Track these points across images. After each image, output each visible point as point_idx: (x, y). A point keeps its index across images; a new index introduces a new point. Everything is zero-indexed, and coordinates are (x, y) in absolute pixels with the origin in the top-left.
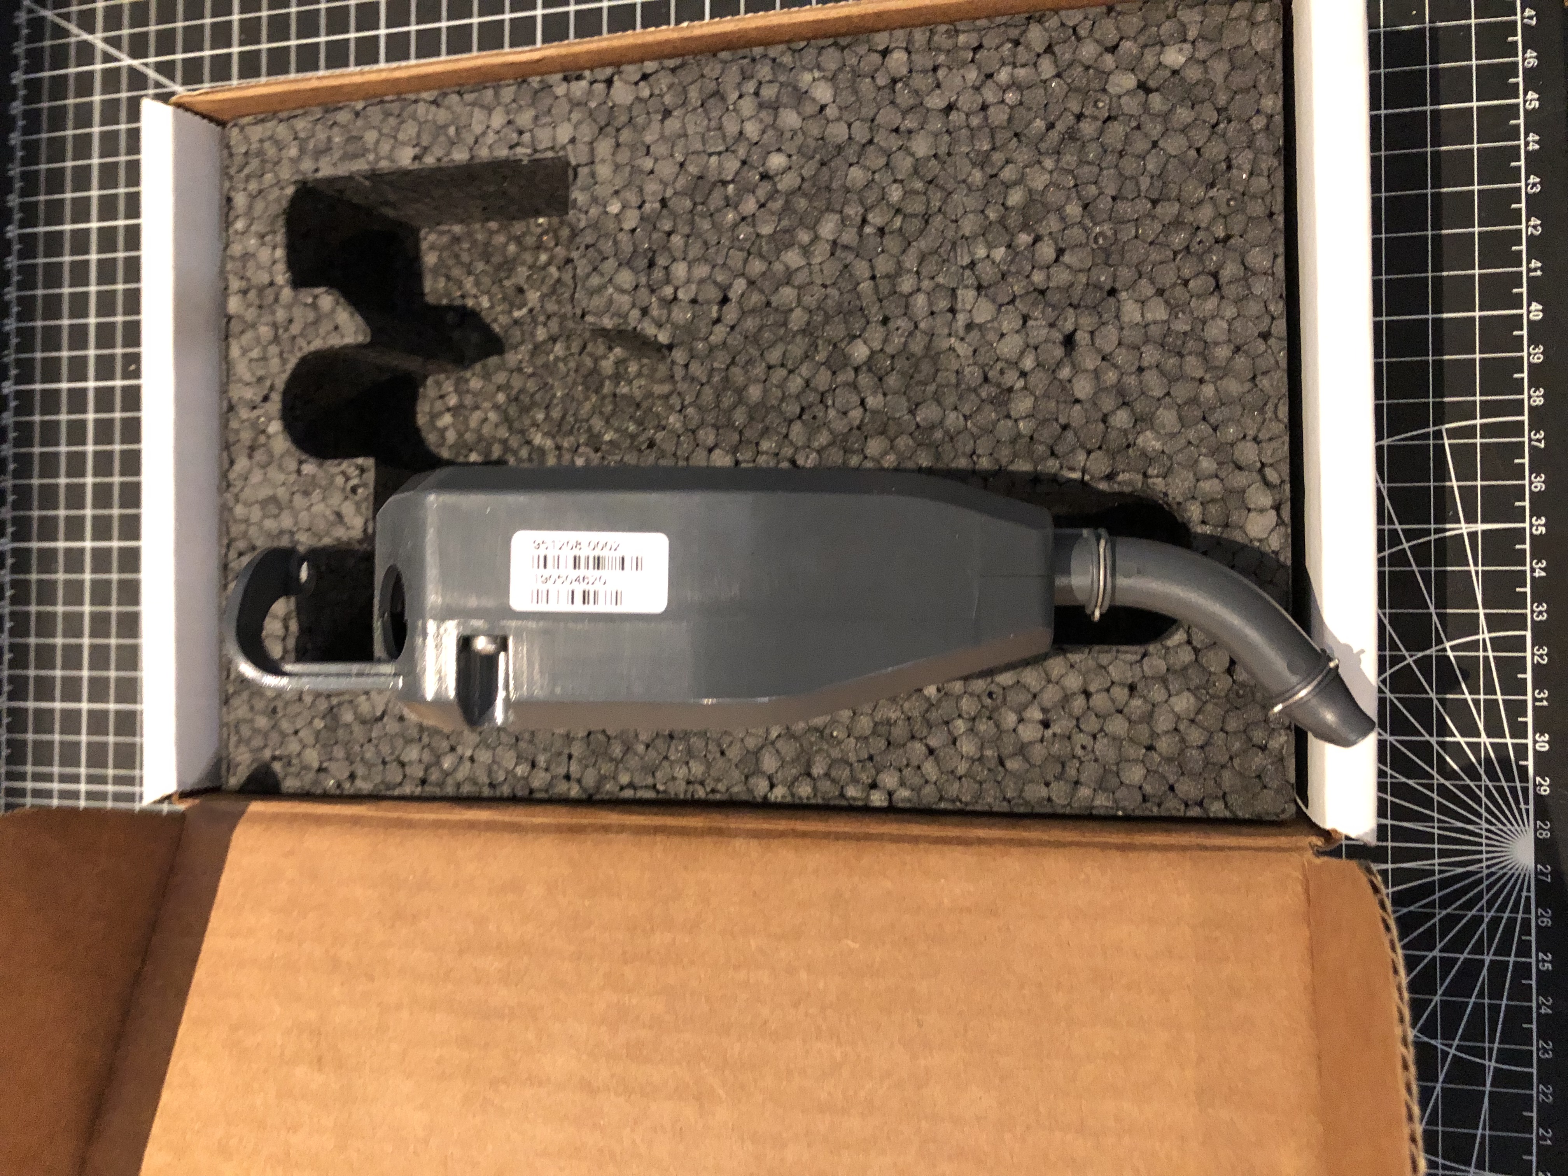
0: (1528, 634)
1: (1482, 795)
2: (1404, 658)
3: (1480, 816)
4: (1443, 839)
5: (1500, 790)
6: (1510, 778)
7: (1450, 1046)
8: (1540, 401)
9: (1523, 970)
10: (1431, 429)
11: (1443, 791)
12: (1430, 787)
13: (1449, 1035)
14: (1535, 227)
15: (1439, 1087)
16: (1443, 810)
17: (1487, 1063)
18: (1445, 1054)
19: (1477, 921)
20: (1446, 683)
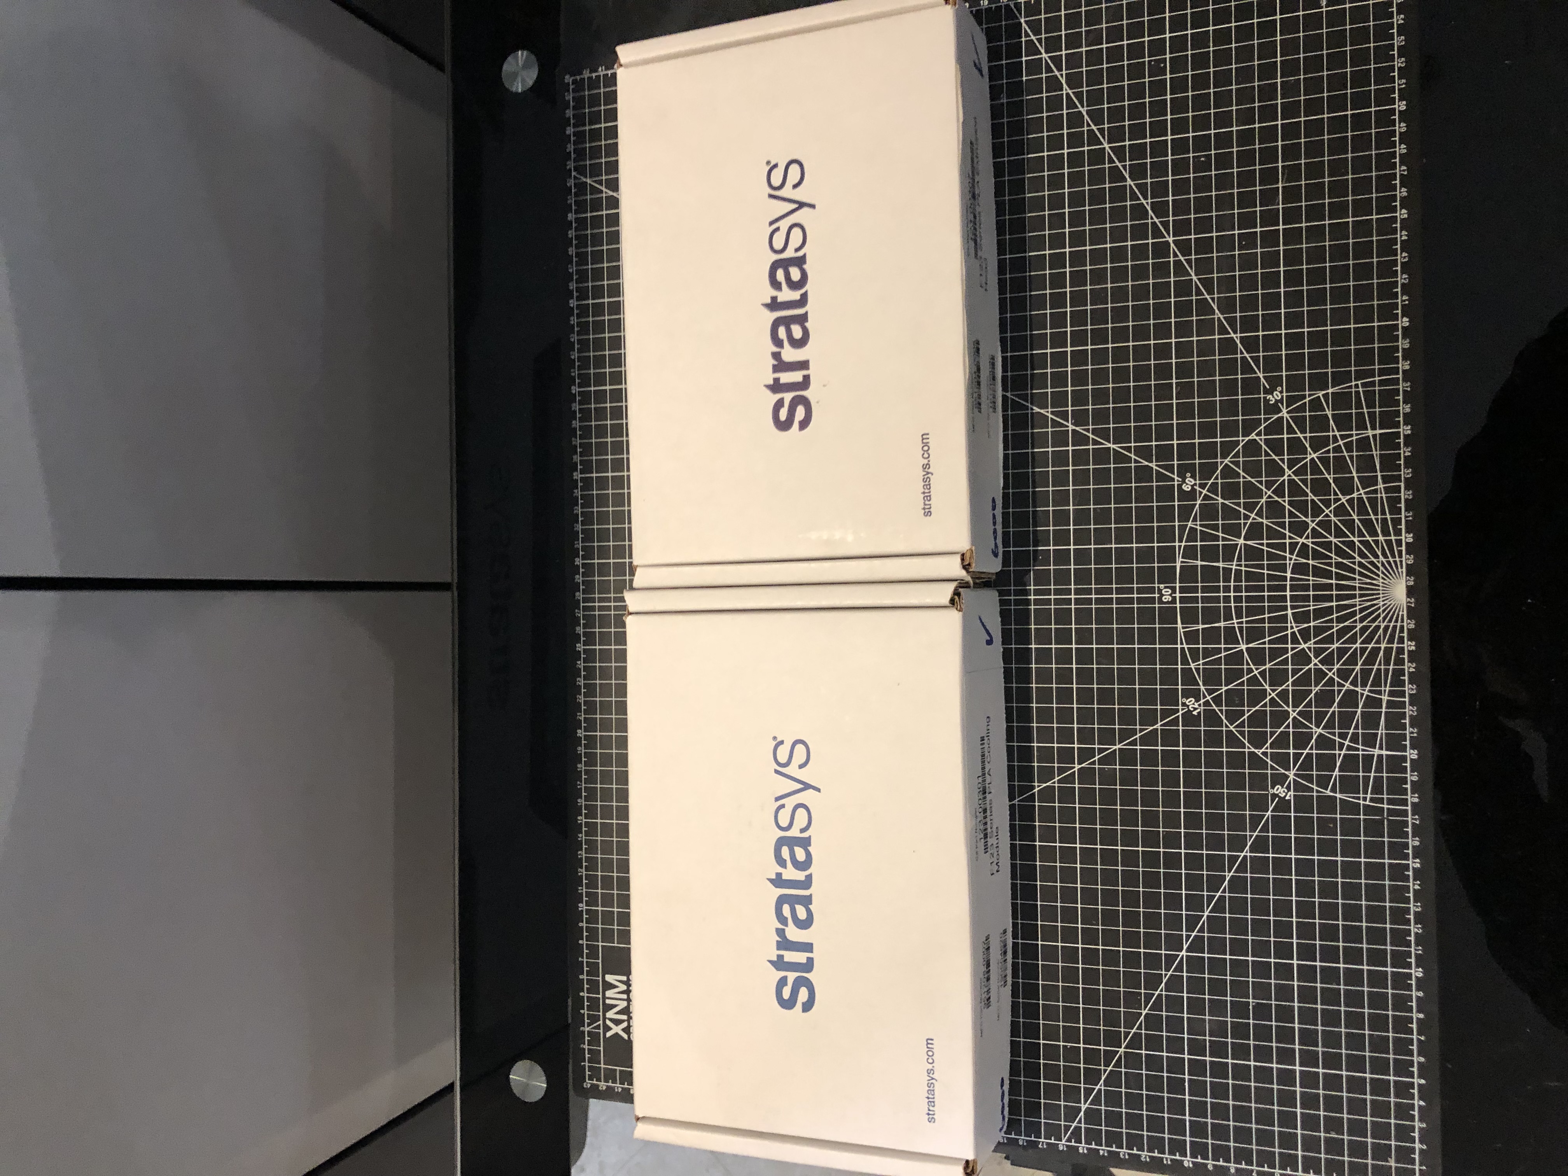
0: (1402, 484)
1: (1380, 565)
2: (1340, 499)
3: (1378, 576)
4: (1361, 589)
5: (1389, 562)
6: (1393, 556)
7: (1364, 690)
8: (1407, 367)
9: (1400, 651)
10: (1353, 383)
11: (1361, 565)
12: (1354, 563)
13: (1364, 685)
14: (1405, 279)
15: (1359, 711)
16: (1361, 574)
17: (1383, 697)
18: (1362, 694)
19: (1378, 627)
20: (1362, 510)
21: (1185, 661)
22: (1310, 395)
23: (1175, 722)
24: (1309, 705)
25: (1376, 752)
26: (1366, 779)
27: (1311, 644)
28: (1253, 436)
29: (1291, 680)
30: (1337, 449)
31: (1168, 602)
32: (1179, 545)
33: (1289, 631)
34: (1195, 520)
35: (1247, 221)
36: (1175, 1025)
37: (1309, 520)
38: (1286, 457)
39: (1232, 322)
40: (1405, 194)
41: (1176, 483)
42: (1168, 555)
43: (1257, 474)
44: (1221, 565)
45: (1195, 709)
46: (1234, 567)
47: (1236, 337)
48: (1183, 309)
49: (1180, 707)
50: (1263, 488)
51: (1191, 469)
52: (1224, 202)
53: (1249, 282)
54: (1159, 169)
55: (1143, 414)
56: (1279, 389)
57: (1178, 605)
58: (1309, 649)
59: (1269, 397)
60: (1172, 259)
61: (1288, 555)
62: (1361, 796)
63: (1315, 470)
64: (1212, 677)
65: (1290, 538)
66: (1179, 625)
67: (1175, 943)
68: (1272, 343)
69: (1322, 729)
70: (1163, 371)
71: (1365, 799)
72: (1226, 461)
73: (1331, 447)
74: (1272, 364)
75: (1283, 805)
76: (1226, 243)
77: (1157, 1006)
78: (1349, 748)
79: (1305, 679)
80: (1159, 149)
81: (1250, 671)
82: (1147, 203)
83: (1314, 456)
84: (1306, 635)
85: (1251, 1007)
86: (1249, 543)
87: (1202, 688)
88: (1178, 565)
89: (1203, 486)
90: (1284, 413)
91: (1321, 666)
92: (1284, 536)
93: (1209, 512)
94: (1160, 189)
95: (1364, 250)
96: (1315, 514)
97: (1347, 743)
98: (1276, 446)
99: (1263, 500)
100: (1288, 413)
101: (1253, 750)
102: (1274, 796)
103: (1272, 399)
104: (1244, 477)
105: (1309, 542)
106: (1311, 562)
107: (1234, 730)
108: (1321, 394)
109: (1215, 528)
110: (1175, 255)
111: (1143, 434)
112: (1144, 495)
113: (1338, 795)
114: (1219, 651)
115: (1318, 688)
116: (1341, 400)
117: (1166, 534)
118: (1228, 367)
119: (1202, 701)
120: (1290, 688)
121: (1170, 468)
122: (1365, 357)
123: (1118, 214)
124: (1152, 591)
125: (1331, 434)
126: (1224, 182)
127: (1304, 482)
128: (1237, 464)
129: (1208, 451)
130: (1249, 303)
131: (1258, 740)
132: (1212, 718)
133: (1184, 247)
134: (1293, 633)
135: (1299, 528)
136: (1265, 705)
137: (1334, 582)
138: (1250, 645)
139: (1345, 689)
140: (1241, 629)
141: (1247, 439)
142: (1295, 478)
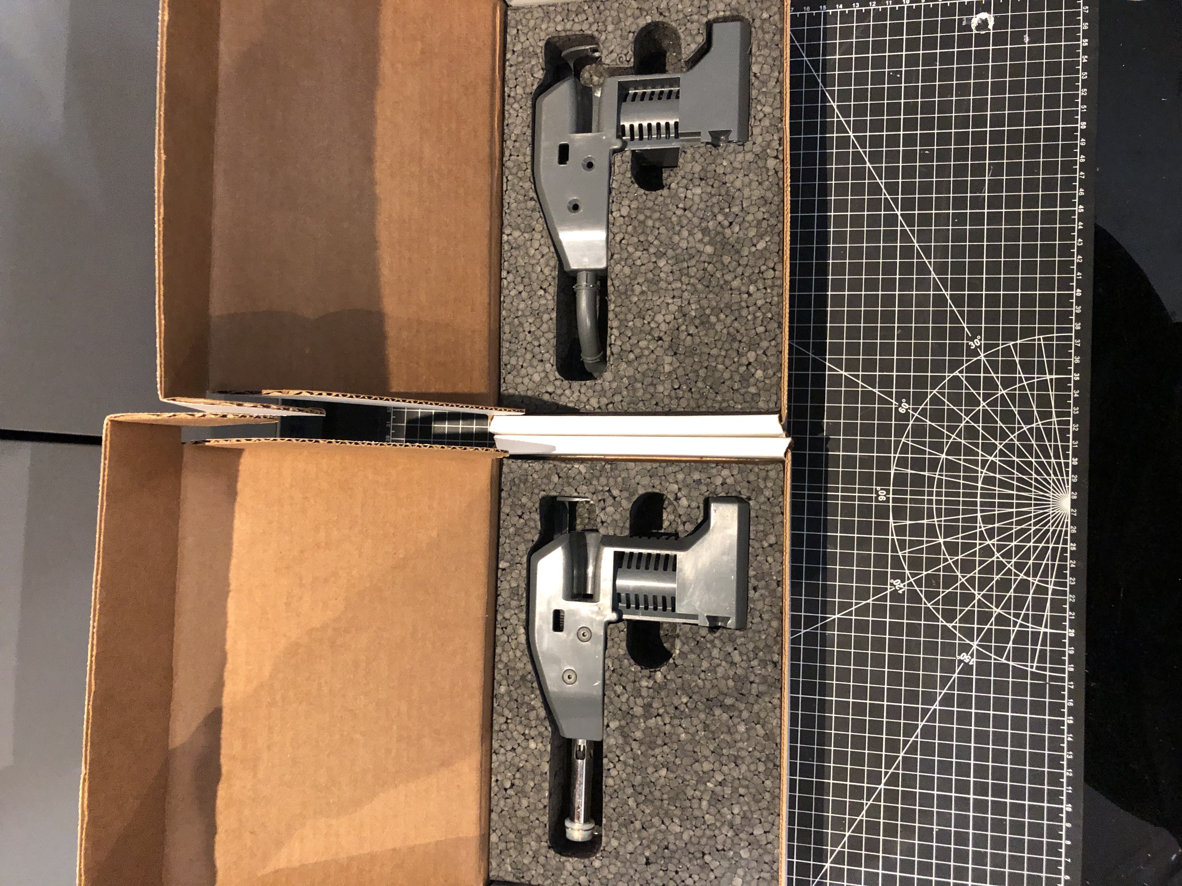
0: (1071, 419)
1: (1051, 482)
2: (1022, 428)
3: (1050, 490)
4: (1035, 499)
5: (1058, 480)
6: (1062, 475)
7: (1035, 580)
8: (1079, 328)
9: (1064, 550)
10: (1037, 337)
11: (1036, 480)
12: (1031, 479)
13: (1035, 576)
14: (1079, 259)
15: (1030, 596)
16: (1036, 488)
17: (1049, 586)
18: (1033, 583)
19: (1048, 531)
20: (1039, 438)
21: (894, 550)
22: (1003, 344)
23: (884, 598)
24: (991, 589)
25: (1043, 630)
26: (1034, 651)
27: (995, 541)
28: (956, 373)
29: (977, 569)
30: (1022, 388)
31: (882, 502)
32: (894, 456)
33: (978, 530)
34: (907, 437)
35: (960, 203)
36: (873, 845)
37: (997, 443)
38: (982, 392)
39: (944, 281)
40: (1083, 194)
41: (894, 406)
42: (885, 463)
43: (958, 403)
44: (926, 474)
45: (901, 589)
46: (937, 476)
47: (947, 294)
48: (906, 268)
49: (889, 587)
50: (963, 415)
51: (906, 396)
52: (942, 187)
53: (959, 252)
54: (893, 157)
55: (870, 349)
56: (979, 337)
57: (891, 504)
58: (993, 545)
59: (971, 343)
60: (899, 228)
61: (979, 469)
62: (1029, 664)
63: (1004, 403)
64: (915, 564)
65: (982, 456)
66: (891, 520)
67: (875, 778)
68: (975, 301)
69: (1002, 609)
70: (888, 317)
71: (1032, 667)
72: (935, 391)
73: (1017, 386)
74: (974, 317)
75: (967, 669)
76: (942, 220)
77: (858, 829)
78: (1021, 626)
79: (988, 570)
80: (893, 141)
81: (946, 560)
82: (882, 183)
83: (1004, 392)
84: (991, 533)
85: (934, 833)
86: (949, 457)
87: (907, 572)
88: (892, 472)
89: (915, 410)
90: (982, 357)
91: (1001, 559)
92: (977, 454)
93: (919, 431)
94: (892, 172)
95: (1049, 234)
96: (1002, 439)
97: (1019, 621)
98: (974, 382)
99: (962, 425)
100: (985, 356)
101: (945, 623)
102: (960, 661)
103: (973, 345)
104: (948, 405)
105: (997, 460)
106: (997, 476)
107: (931, 607)
108: (1011, 343)
109: (923, 444)
110: (902, 226)
111: (869, 365)
112: (868, 414)
113: (1011, 663)
114: (922, 543)
115: (999, 576)
116: (1027, 350)
117: (884, 447)
118: (939, 317)
119: (906, 582)
120: (977, 575)
121: (890, 394)
122: (1046, 317)
123: (858, 189)
124: (871, 491)
125: (1018, 375)
126: (943, 171)
127: (995, 412)
128: (943, 394)
129: (921, 382)
130: (958, 268)
131: (950, 616)
132: (914, 596)
133: (909, 220)
134: (981, 532)
135: (989, 449)
136: (956, 588)
137: (1015, 492)
138: (947, 540)
139: (1019, 578)
140: (940, 526)
141: (952, 375)
142: (989, 409)
